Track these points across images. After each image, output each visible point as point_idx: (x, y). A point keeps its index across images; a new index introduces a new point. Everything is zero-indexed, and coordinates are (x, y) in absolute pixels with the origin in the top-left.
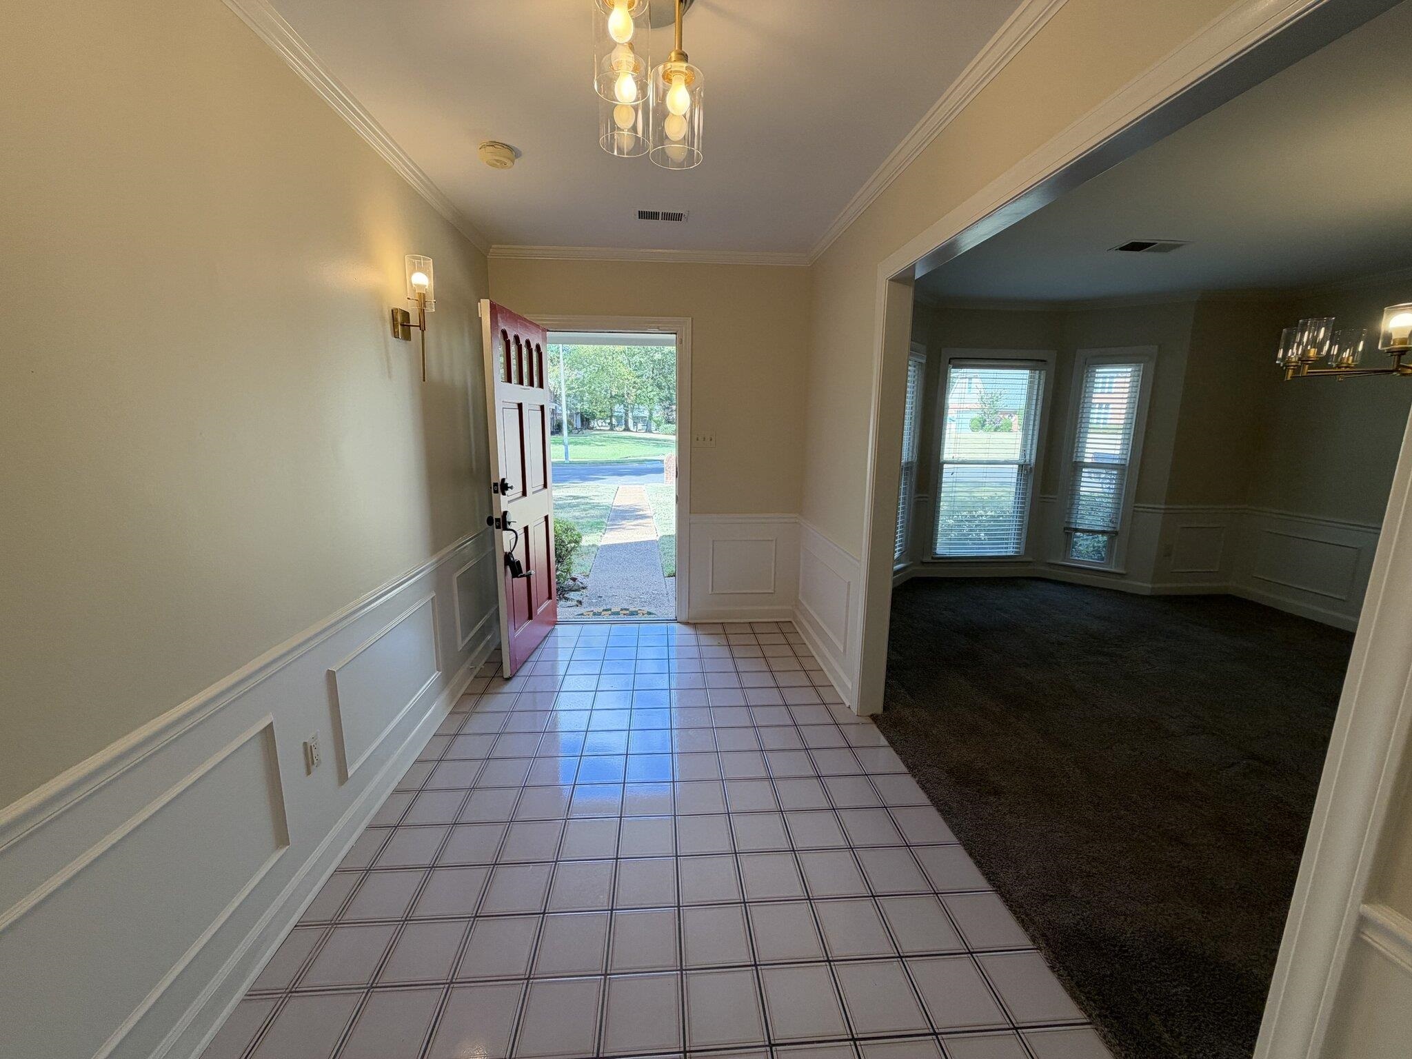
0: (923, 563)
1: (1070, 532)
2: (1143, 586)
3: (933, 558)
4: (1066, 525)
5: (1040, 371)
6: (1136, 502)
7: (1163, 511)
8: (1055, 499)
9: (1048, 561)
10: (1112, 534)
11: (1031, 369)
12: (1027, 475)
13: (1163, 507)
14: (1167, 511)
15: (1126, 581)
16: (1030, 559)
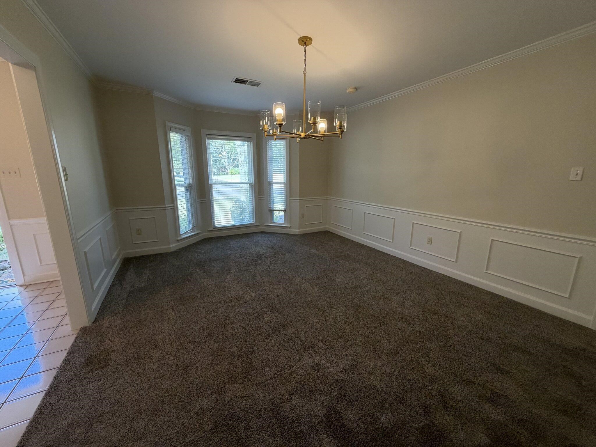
0: (209, 231)
1: (271, 211)
2: (296, 231)
3: (213, 228)
4: (269, 209)
5: (251, 142)
6: (290, 197)
7: (298, 200)
8: (264, 198)
9: (265, 224)
10: (285, 211)
11: (248, 141)
12: (252, 188)
13: (298, 199)
14: (300, 200)
15: (291, 230)
16: (258, 224)
